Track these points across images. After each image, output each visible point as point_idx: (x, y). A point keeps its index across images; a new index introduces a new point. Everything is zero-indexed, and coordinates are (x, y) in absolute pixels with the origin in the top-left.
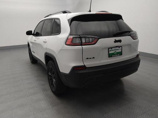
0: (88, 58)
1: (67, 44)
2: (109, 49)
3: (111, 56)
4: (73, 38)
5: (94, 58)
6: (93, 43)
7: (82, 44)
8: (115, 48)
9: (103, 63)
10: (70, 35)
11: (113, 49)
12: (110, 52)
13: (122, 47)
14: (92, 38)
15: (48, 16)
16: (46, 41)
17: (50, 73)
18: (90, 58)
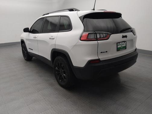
0: (102, 52)
1: (81, 40)
2: (117, 43)
3: (119, 50)
4: (89, 34)
5: (107, 52)
6: (106, 38)
7: (97, 39)
8: (122, 43)
10: (84, 31)
11: (120, 44)
12: (118, 47)
13: (126, 42)
14: (105, 33)
15: (48, 14)
16: (53, 37)
17: (57, 68)
18: (104, 52)
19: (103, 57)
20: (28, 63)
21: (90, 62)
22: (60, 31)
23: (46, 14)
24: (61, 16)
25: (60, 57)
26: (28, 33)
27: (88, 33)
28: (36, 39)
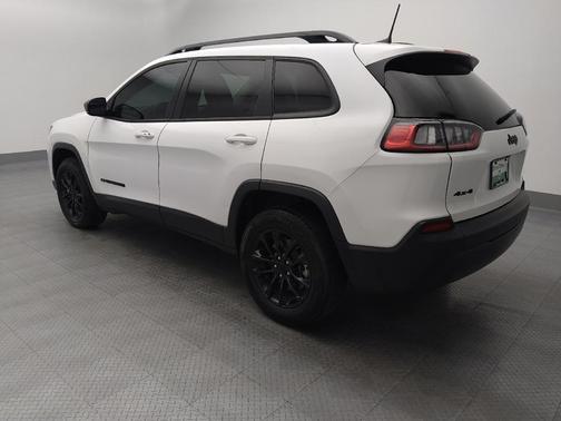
0: (458, 194)
2: (491, 163)
4: (418, 126)
5: (471, 191)
7: (447, 147)
8: (500, 162)
9: (479, 209)
11: (498, 164)
12: (494, 174)
13: (509, 157)
15: (198, 48)
16: (249, 138)
17: (258, 254)
18: (464, 193)
19: (460, 210)
20: (93, 238)
21: (422, 230)
22: (275, 116)
23: (187, 51)
24: (276, 59)
25: (281, 211)
26: (100, 119)
27: (417, 123)
28: (153, 143)
